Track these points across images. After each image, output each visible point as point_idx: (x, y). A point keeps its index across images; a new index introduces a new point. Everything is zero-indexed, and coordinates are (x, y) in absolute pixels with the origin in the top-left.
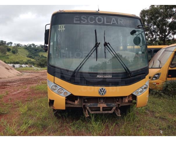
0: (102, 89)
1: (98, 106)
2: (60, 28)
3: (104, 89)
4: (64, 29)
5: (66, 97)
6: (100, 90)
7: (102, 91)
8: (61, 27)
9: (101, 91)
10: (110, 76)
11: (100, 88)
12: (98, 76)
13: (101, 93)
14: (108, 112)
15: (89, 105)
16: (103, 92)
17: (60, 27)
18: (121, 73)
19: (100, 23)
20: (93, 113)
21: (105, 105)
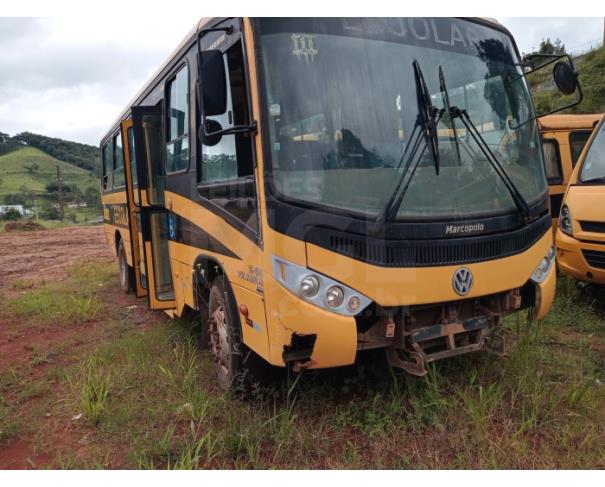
0: (462, 272)
1: (443, 334)
2: (300, 47)
3: (468, 273)
4: (315, 52)
5: (356, 317)
6: (458, 276)
7: (464, 278)
8: (303, 43)
9: (460, 280)
10: (480, 227)
11: (457, 269)
12: (449, 229)
13: (461, 288)
14: (471, 348)
15: (416, 334)
16: (466, 281)
17: (296, 42)
18: (505, 214)
19: (421, 38)
20: (432, 360)
21: (459, 328)
